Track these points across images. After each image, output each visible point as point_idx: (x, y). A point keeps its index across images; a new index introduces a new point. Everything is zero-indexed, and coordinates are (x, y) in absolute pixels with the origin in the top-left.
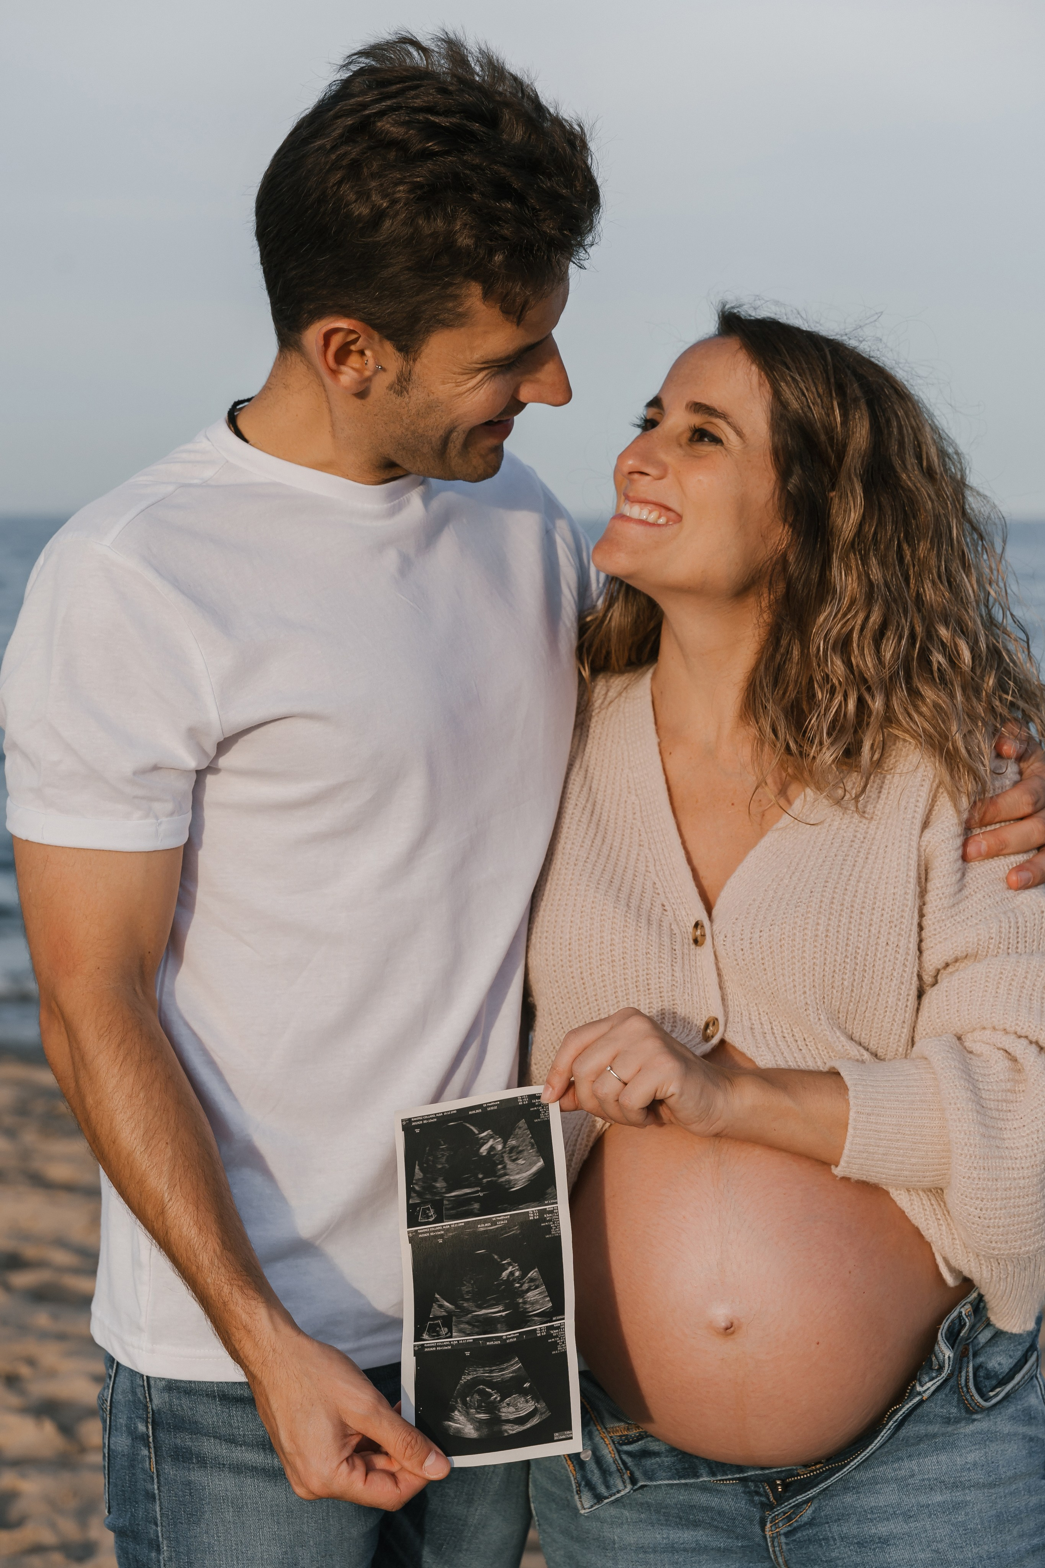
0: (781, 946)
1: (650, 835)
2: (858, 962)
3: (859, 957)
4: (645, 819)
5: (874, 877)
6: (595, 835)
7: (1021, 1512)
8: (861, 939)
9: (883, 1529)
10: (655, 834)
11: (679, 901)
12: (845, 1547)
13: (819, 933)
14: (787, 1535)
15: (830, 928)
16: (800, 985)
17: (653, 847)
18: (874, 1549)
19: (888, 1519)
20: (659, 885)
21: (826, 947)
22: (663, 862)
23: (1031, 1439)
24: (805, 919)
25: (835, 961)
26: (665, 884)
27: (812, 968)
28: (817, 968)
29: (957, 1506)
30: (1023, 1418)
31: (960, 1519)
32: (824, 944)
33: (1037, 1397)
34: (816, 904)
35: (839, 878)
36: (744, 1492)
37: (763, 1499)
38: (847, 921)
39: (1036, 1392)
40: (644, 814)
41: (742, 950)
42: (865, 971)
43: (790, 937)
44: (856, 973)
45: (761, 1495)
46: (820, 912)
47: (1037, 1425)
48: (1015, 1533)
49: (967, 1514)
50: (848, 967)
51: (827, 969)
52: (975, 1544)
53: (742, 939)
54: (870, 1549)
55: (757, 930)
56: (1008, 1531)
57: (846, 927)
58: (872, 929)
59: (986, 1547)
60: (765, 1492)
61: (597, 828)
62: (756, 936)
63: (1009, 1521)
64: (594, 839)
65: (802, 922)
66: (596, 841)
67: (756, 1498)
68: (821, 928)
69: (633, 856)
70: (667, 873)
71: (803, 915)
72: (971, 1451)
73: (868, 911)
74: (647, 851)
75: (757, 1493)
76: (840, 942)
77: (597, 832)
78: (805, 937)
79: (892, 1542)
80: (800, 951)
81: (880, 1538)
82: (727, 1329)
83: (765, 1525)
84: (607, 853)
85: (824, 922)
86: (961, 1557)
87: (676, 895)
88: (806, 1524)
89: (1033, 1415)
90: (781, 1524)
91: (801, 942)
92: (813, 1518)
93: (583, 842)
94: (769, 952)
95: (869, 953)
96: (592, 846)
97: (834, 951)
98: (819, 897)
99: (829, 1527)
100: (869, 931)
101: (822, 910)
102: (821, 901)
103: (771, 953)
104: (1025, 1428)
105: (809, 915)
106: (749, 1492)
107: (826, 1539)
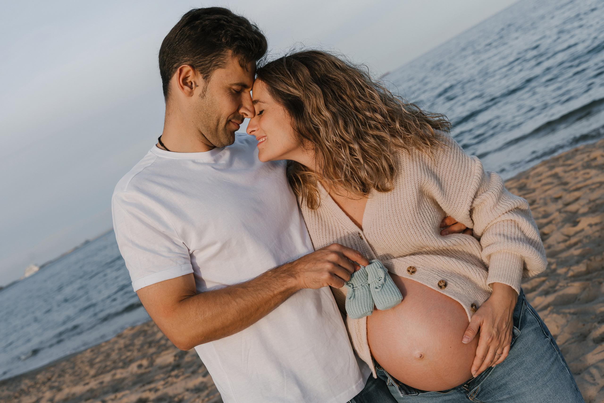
0: (387, 232)
1: (333, 212)
2: (412, 224)
3: (412, 223)
4: (329, 208)
5: (405, 196)
6: (318, 219)
7: (543, 354)
8: (409, 217)
9: (503, 381)
10: (334, 211)
11: (351, 228)
12: (495, 391)
13: (396, 222)
14: (477, 397)
15: (399, 219)
16: (398, 240)
17: (335, 215)
18: (504, 388)
19: (503, 378)
20: (343, 226)
21: (401, 226)
22: (341, 218)
23: (535, 329)
24: (391, 220)
25: (405, 228)
26: (345, 225)
27: (399, 234)
28: (401, 233)
29: (522, 363)
30: (529, 325)
31: (525, 367)
32: (400, 225)
33: (530, 315)
34: (391, 214)
35: (395, 202)
36: (457, 391)
37: (464, 391)
38: (403, 214)
39: (529, 313)
40: (328, 206)
41: (376, 237)
42: (416, 225)
43: (388, 228)
44: (414, 228)
45: (463, 390)
46: (394, 216)
47: (534, 324)
48: (544, 361)
49: (526, 364)
50: (410, 227)
51: (404, 232)
52: (533, 372)
53: (375, 234)
54: (503, 388)
55: (379, 229)
56: (542, 362)
57: (403, 216)
58: (411, 212)
59: (537, 371)
60: (463, 388)
61: (318, 217)
62: (379, 231)
63: (540, 359)
64: (319, 220)
65: (390, 222)
66: (319, 221)
67: (462, 391)
68: (396, 221)
69: (332, 222)
70: (343, 221)
71: (389, 220)
72: (518, 345)
73: (407, 208)
74: (335, 217)
75: (462, 390)
76: (404, 222)
77: (319, 218)
78: (393, 226)
79: (508, 384)
80: (393, 231)
81: (504, 384)
82: (421, 357)
83: (469, 398)
84: (324, 224)
85: (396, 218)
86: (531, 378)
87: (349, 227)
88: (480, 392)
89: (532, 322)
90: (473, 395)
91: (392, 228)
92: (482, 389)
93: (315, 223)
94: (384, 235)
95: (414, 220)
96: (319, 223)
97: (403, 225)
98: (391, 211)
99: (488, 389)
100: (411, 213)
101: (394, 215)
102: (393, 212)
103: (385, 235)
104: (531, 328)
105: (391, 218)
106: (459, 391)
107: (489, 392)
